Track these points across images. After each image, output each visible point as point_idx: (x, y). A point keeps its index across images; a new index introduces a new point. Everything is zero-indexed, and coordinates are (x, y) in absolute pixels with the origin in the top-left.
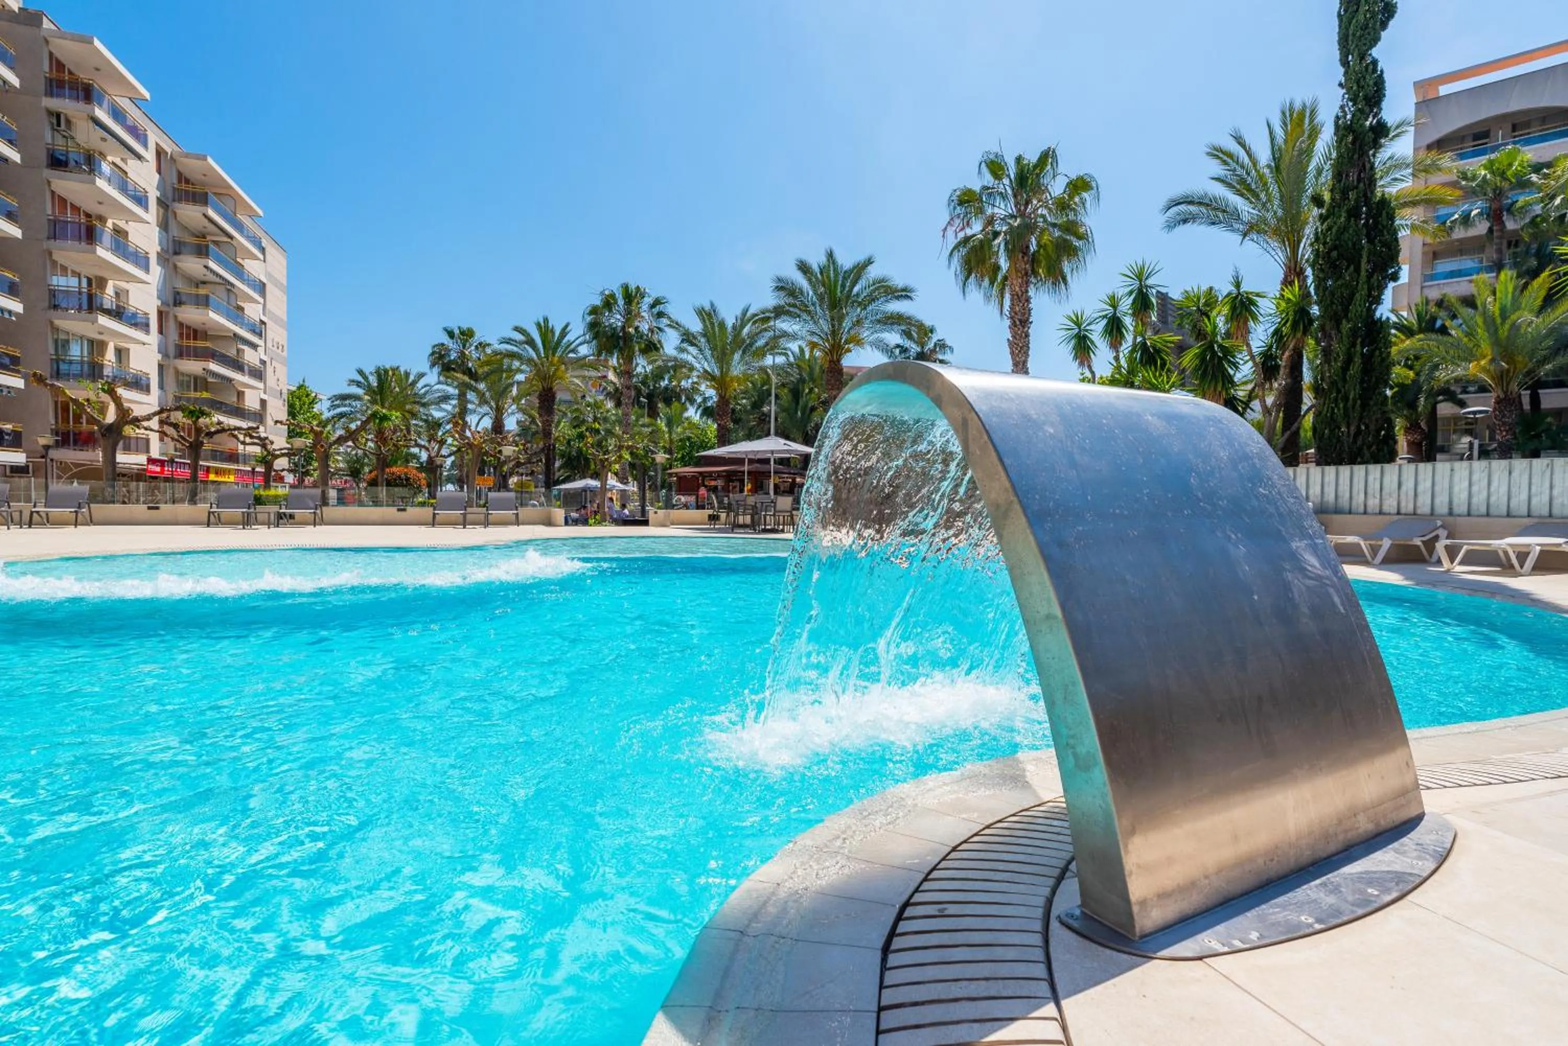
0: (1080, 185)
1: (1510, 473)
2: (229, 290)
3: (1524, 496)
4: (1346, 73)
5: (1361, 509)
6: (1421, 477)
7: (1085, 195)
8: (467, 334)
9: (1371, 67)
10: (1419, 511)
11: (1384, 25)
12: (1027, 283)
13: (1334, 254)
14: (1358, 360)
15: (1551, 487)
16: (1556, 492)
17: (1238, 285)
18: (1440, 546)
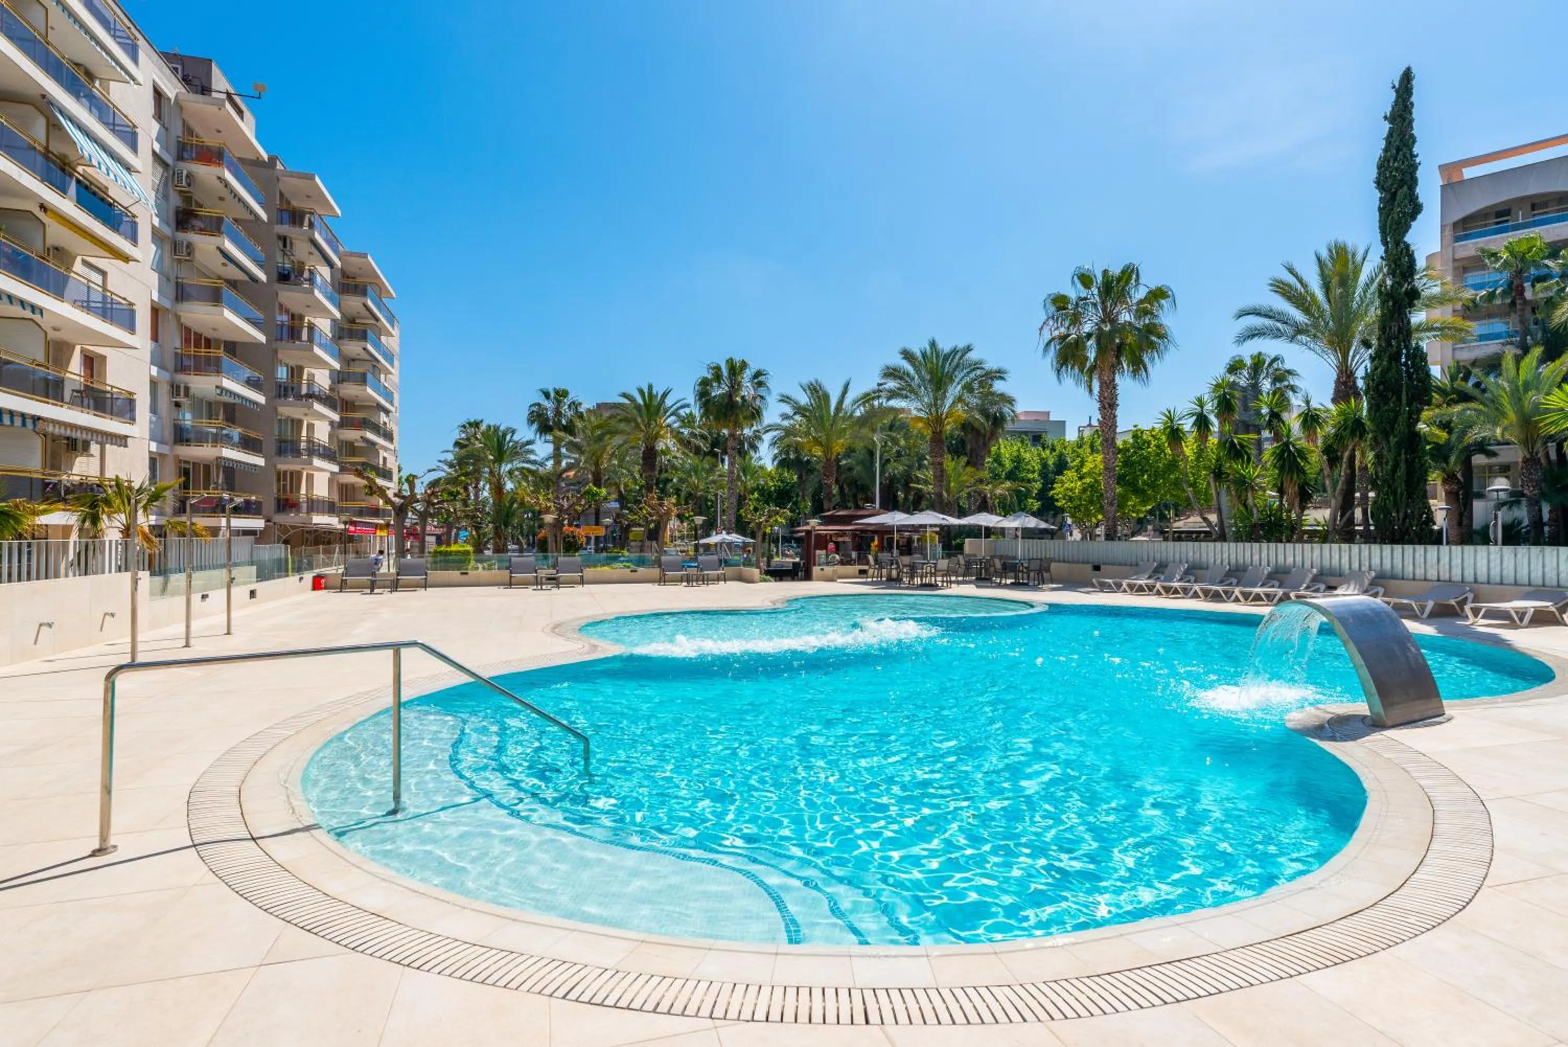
0: (1158, 294)
1: (1516, 555)
2: (374, 366)
3: (1526, 572)
4: (1386, 252)
5: (1411, 576)
6: (1453, 556)
7: (1163, 302)
8: (561, 394)
9: (1405, 251)
10: (1453, 579)
11: (1413, 218)
12: (1114, 373)
13: (1381, 387)
14: (1403, 466)
15: (1544, 566)
16: (1547, 570)
17: (1308, 402)
18: (1467, 608)
